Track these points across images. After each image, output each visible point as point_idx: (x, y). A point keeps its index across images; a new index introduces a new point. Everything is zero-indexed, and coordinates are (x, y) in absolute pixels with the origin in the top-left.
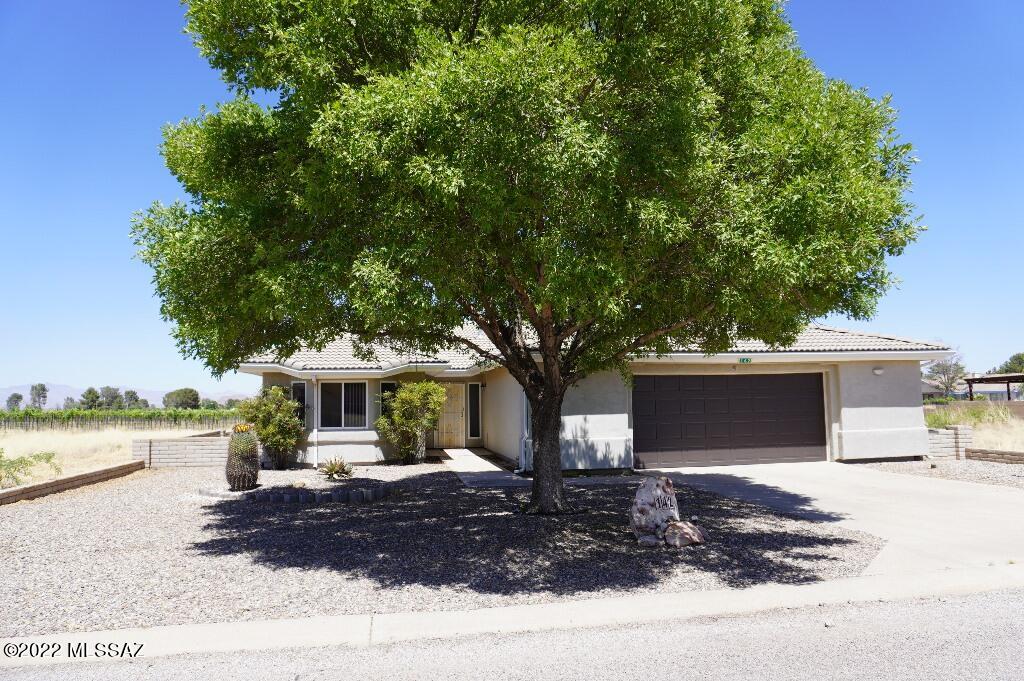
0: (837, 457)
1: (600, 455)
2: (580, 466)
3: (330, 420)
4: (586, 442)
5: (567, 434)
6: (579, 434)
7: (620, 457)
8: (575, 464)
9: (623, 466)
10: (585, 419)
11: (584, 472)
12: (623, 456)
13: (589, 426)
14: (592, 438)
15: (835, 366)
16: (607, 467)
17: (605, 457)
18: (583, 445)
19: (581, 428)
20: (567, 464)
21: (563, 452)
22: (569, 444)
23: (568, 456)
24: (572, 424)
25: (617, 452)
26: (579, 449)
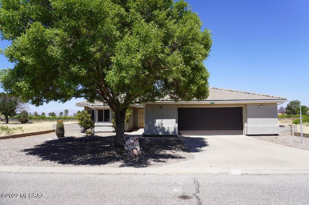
0: (246, 134)
1: (166, 131)
2: (160, 134)
3: (100, 120)
4: (162, 127)
5: (157, 125)
6: (160, 125)
7: (172, 132)
8: (159, 133)
9: (173, 135)
10: (162, 120)
11: (161, 136)
12: (173, 131)
13: (163, 122)
14: (164, 126)
15: (246, 105)
16: (168, 134)
17: (168, 131)
19: (161, 123)
20: (156, 133)
21: (155, 130)
22: (157, 127)
23: (157, 131)
24: (158, 122)
25: (171, 130)
26: (160, 129)
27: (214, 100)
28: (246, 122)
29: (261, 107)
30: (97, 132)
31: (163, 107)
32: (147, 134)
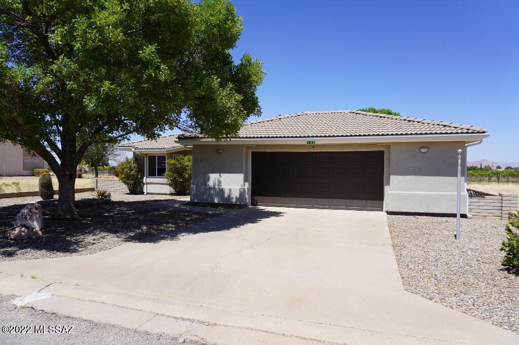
0: (389, 210)
1: (226, 195)
2: (216, 201)
3: (152, 174)
4: (219, 188)
5: (211, 183)
6: (217, 184)
8: (213, 200)
9: (238, 203)
10: (220, 175)
11: (218, 205)
12: (238, 196)
13: (222, 180)
14: (224, 186)
15: (388, 146)
16: (229, 203)
17: (229, 196)
18: (218, 189)
19: (218, 180)
20: (209, 199)
21: (208, 192)
22: (210, 188)
23: (210, 195)
24: (213, 178)
25: (235, 194)
26: (216, 191)
27: (313, 137)
28: (388, 184)
29: (423, 150)
30: (147, 194)
31: (220, 151)
32: (194, 199)
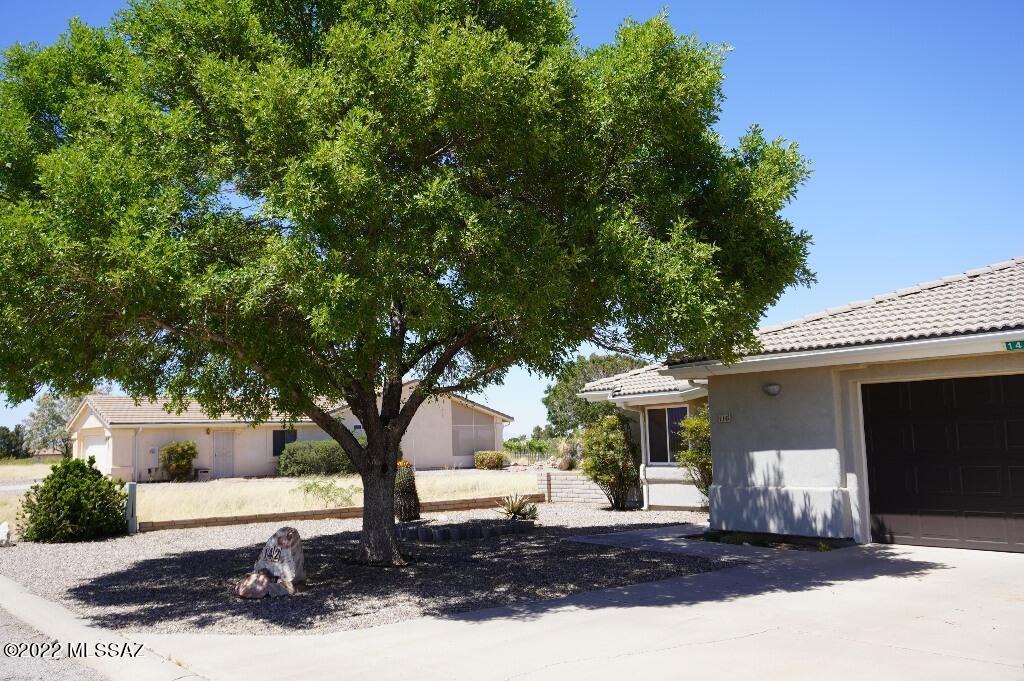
1: (797, 512)
2: (773, 527)
3: (659, 456)
4: (778, 492)
5: (758, 480)
6: (772, 481)
7: (825, 517)
8: (765, 524)
9: (830, 535)
10: (779, 456)
11: (778, 539)
12: (829, 515)
13: (784, 467)
14: (788, 486)
16: (806, 533)
17: (805, 514)
18: (775, 495)
19: (774, 468)
20: (756, 523)
21: (750, 503)
22: (756, 493)
23: (756, 510)
24: (764, 462)
25: (821, 510)
26: (770, 500)
31: (775, 389)
32: (720, 523)
